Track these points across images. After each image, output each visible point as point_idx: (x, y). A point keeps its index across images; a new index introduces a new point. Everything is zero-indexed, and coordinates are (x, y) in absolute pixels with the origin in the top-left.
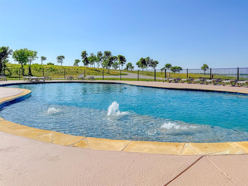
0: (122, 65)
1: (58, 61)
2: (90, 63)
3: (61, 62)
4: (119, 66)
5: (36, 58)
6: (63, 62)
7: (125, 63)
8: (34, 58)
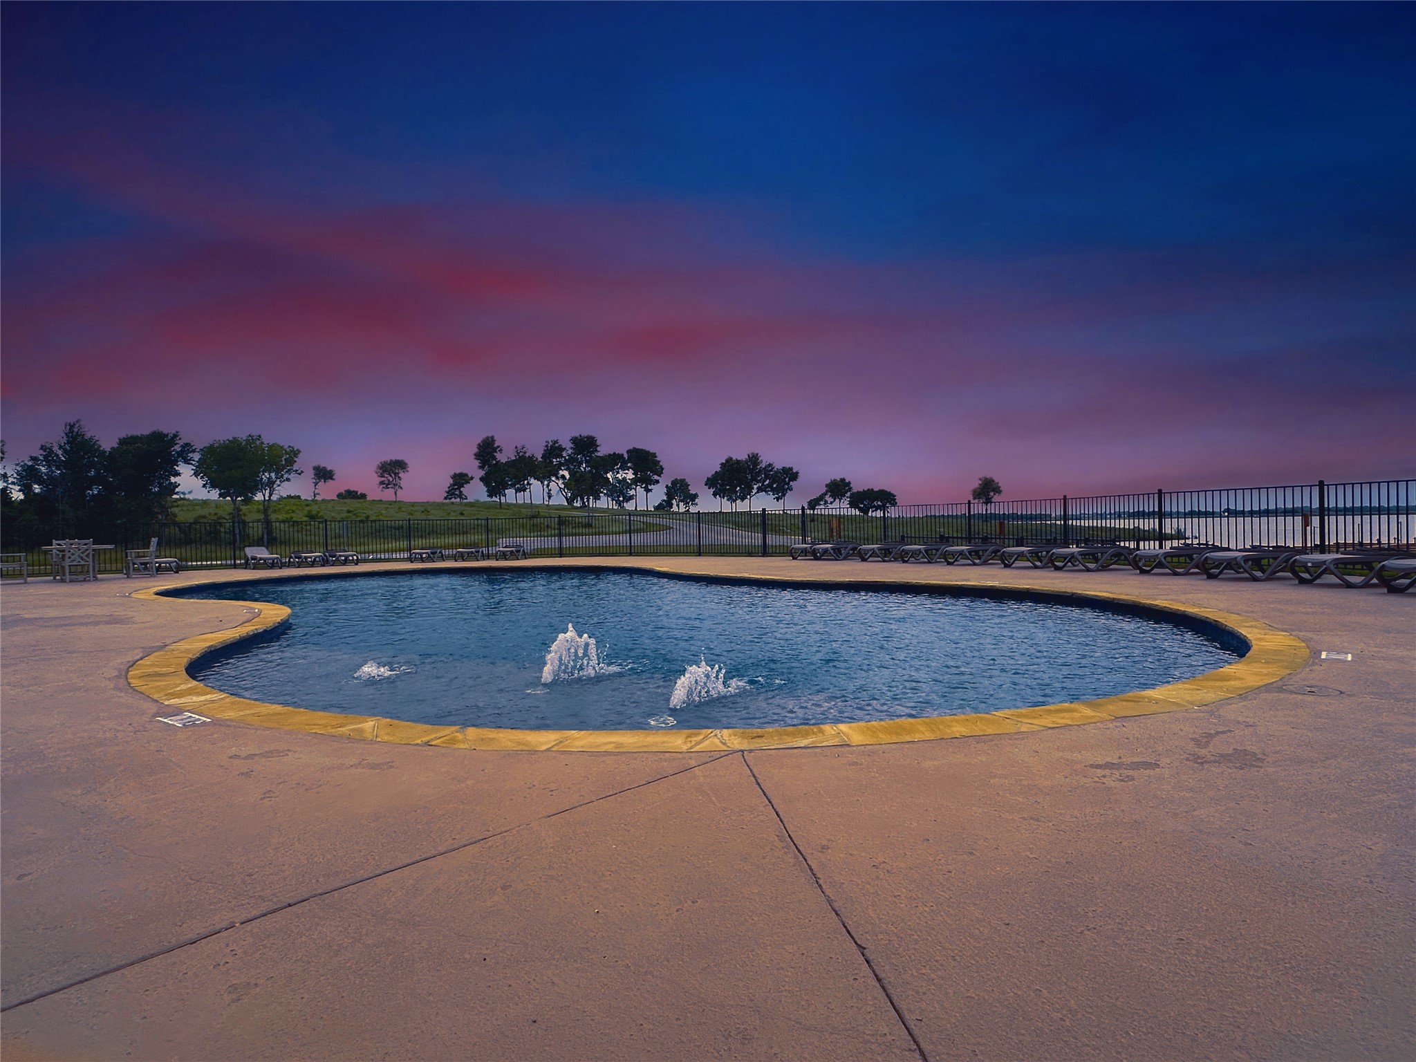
0: (648, 491)
1: (382, 483)
2: (513, 486)
3: (396, 486)
4: (632, 492)
5: (292, 476)
6: (402, 483)
7: (657, 482)
8: (285, 476)
